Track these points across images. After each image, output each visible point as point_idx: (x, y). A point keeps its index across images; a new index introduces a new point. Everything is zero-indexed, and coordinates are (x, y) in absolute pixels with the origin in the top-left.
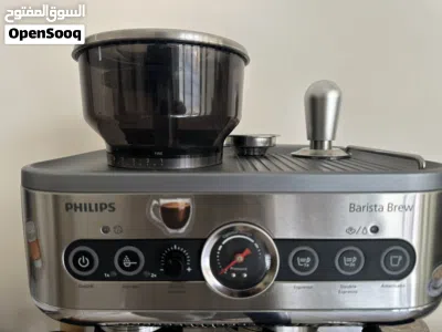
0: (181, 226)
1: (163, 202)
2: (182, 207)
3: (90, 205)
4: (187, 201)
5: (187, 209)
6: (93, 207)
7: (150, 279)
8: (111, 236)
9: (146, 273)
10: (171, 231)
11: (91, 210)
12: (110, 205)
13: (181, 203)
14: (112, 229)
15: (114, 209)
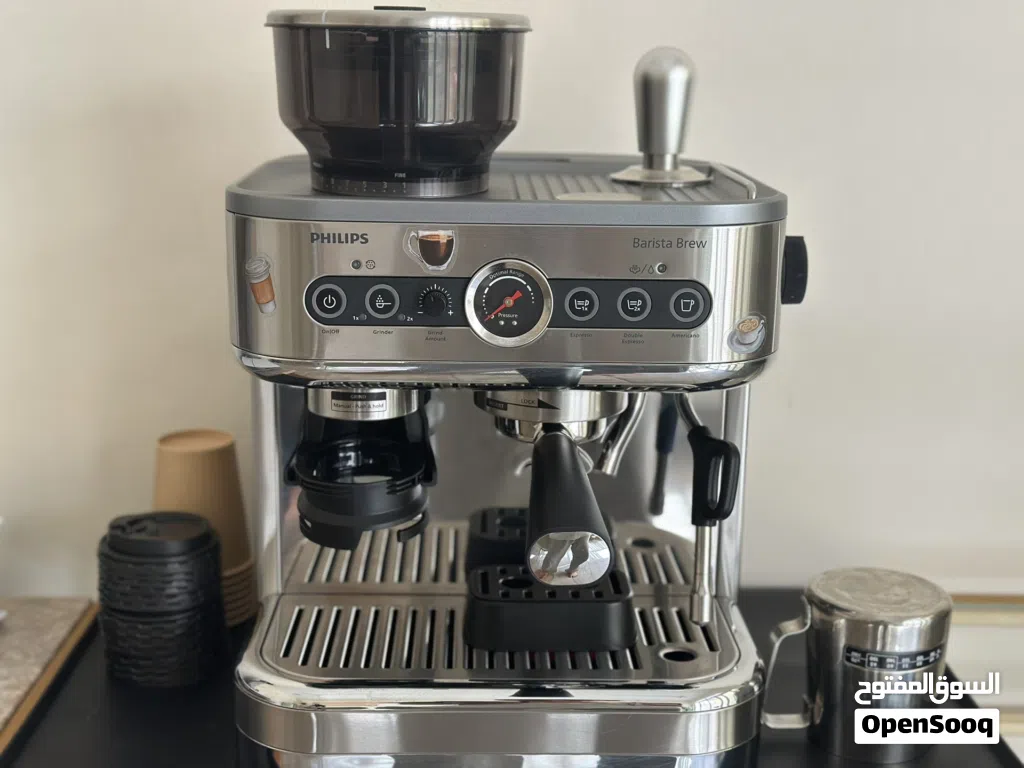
0: (442, 263)
1: (422, 233)
2: (444, 241)
3: (340, 235)
4: (450, 233)
5: (450, 243)
6: (343, 238)
7: (405, 324)
8: (363, 272)
9: (402, 317)
10: (431, 268)
11: (340, 242)
12: (362, 236)
13: (443, 235)
14: (364, 263)
15: (367, 241)
